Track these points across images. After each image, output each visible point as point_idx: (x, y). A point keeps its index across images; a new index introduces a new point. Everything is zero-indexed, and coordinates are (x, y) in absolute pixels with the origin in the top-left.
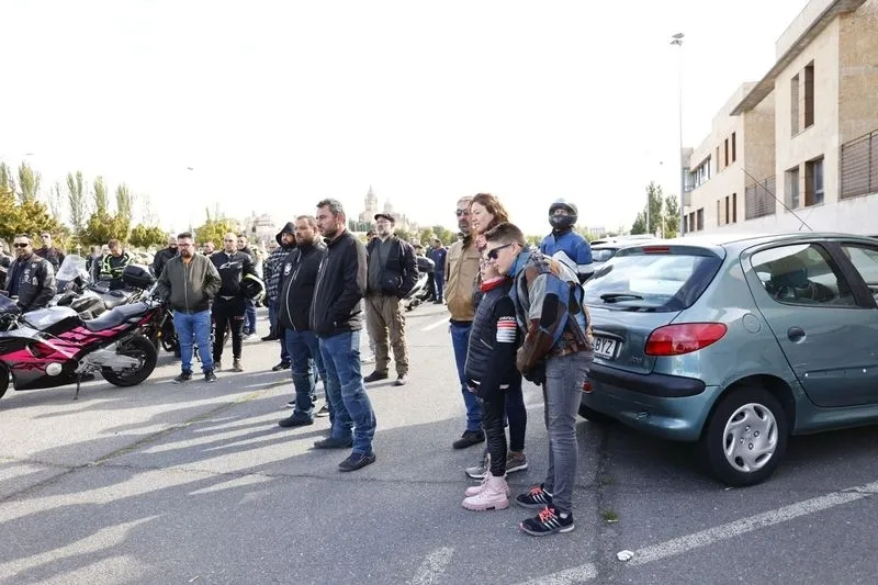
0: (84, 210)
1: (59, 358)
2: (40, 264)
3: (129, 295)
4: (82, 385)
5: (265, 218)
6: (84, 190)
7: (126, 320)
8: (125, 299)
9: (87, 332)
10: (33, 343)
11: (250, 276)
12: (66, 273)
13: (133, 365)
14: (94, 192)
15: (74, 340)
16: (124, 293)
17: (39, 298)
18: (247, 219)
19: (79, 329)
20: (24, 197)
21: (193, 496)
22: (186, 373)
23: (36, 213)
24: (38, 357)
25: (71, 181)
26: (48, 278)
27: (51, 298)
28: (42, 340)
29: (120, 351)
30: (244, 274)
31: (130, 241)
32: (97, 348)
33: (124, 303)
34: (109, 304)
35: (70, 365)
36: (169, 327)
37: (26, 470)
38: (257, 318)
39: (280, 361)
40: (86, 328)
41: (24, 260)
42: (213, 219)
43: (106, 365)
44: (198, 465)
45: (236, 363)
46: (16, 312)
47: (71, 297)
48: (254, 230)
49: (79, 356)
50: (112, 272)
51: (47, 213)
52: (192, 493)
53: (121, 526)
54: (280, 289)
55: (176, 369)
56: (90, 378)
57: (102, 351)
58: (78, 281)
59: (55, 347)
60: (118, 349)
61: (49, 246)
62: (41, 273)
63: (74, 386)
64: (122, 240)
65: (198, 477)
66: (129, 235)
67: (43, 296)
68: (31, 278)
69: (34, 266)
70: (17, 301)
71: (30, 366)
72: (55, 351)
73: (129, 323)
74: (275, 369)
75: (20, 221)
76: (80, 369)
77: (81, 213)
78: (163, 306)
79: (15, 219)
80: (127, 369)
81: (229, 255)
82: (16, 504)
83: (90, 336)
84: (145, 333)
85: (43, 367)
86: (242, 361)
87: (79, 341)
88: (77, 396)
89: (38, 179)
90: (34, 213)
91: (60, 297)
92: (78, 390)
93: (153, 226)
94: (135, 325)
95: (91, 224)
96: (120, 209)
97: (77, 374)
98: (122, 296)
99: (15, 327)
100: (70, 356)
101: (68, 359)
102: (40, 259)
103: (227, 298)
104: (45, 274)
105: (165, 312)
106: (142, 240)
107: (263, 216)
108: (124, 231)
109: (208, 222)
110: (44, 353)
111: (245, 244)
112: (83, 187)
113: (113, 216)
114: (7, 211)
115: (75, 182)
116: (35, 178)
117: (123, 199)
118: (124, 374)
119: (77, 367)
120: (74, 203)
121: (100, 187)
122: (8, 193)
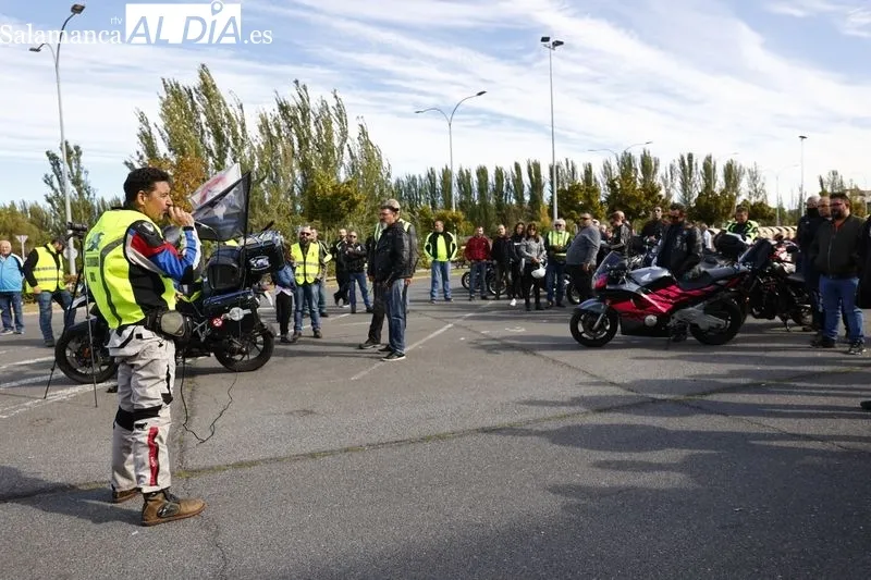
0: (694, 189)
1: (655, 312)
6: (694, 171)
7: (714, 282)
9: (679, 290)
10: (636, 296)
13: (719, 325)
14: (703, 171)
15: (668, 297)
19: (673, 287)
20: (644, 181)
21: (754, 445)
24: (640, 309)
25: (683, 163)
28: (642, 294)
29: (707, 311)
32: (687, 306)
35: (663, 318)
37: (622, 392)
40: (677, 287)
43: (694, 322)
44: (766, 421)
46: (625, 269)
49: (671, 312)
51: (661, 193)
52: (754, 442)
53: (685, 451)
57: (690, 309)
59: (653, 302)
60: (705, 309)
65: (763, 430)
68: (682, 244)
71: (633, 315)
72: (651, 304)
73: (717, 285)
75: (639, 201)
76: (672, 323)
77: (690, 193)
78: (754, 273)
79: (637, 200)
80: (713, 328)
82: (611, 415)
83: (681, 295)
84: (733, 297)
85: (643, 317)
87: (672, 298)
89: (656, 165)
90: (651, 192)
92: (669, 341)
93: (759, 201)
94: (721, 288)
95: (698, 201)
96: (727, 186)
97: (668, 329)
99: (624, 282)
100: (664, 310)
101: (663, 314)
108: (728, 207)
110: (644, 306)
112: (694, 167)
113: (718, 193)
114: (630, 193)
115: (687, 163)
116: (653, 164)
117: (730, 176)
118: (710, 333)
119: (668, 321)
120: (685, 185)
121: (709, 166)
122: (631, 179)
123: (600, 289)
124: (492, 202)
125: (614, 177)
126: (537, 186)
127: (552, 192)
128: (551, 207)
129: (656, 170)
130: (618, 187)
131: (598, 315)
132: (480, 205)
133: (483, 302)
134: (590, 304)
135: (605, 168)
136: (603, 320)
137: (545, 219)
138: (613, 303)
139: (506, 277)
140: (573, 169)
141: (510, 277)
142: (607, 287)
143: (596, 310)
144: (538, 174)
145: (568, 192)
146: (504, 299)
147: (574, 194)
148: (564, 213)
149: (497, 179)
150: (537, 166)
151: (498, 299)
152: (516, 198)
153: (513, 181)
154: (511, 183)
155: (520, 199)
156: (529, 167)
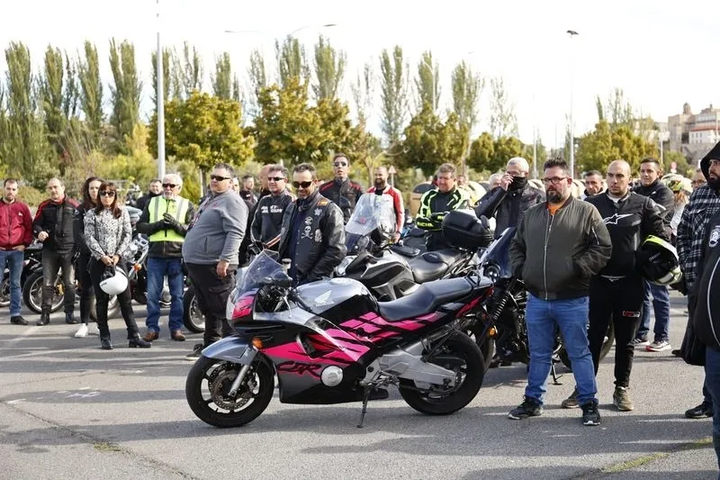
0: (404, 109)
1: (340, 360)
2: (325, 209)
3: (450, 261)
4: (371, 405)
5: (706, 117)
6: (404, 76)
7: (438, 306)
8: (444, 267)
9: (380, 321)
10: (306, 333)
11: (655, 239)
12: (360, 222)
13: (447, 381)
14: (418, 79)
15: (361, 332)
16: (443, 257)
17: (322, 262)
18: (673, 121)
19: (370, 316)
20: (322, 92)
22: (531, 404)
23: (332, 120)
24: (313, 356)
25: (386, 62)
26: (335, 232)
27: (338, 263)
28: (318, 329)
29: (428, 356)
30: (643, 236)
31: (468, 162)
32: (394, 348)
33: (440, 276)
34: (420, 273)
35: (354, 371)
36: (508, 321)
38: (672, 311)
39: (700, 399)
40: (379, 314)
41: (306, 203)
42: (609, 119)
43: (406, 376)
45: (618, 395)
46: (287, 284)
47: (366, 261)
48: (685, 138)
49: (368, 358)
50: (434, 218)
51: (349, 117)
54: (700, 270)
55: (513, 395)
56: (381, 394)
57: (400, 353)
58: (376, 235)
59: (336, 343)
60: (424, 353)
61: (345, 176)
62: (326, 224)
63: (359, 405)
64: (455, 161)
66: (467, 153)
67: (328, 259)
68: (313, 231)
69: (318, 212)
70: (289, 266)
71: (301, 368)
72: (333, 347)
73: (444, 310)
74: (690, 414)
75: (312, 131)
76: (369, 378)
77: (398, 115)
78: (501, 284)
79: (307, 129)
80: (436, 386)
81: (616, 201)
83: (384, 328)
84: (469, 328)
85: (318, 372)
86: (630, 395)
87: (368, 335)
88: (362, 422)
89: (341, 62)
90: (332, 116)
91: (349, 260)
92: (364, 411)
93: (507, 134)
94: (451, 315)
95: (410, 131)
96: (457, 107)
97: (363, 388)
98: (440, 262)
99: (284, 308)
100: (355, 357)
101: (353, 363)
102: (326, 202)
103: (612, 279)
104: (332, 225)
105: (503, 295)
106: (488, 158)
107: (705, 111)
108: (459, 145)
109: (600, 127)
110: (321, 350)
111: (654, 176)
112: (404, 71)
113: (443, 120)
114: (296, 116)
115: (393, 64)
116: (337, 62)
117: (461, 89)
118: (432, 395)
119: (363, 377)
120: (389, 99)
121: (428, 71)
122: (298, 90)
123: (243, 320)
124: (39, 114)
125: (269, 83)
126: (126, 90)
127: (156, 102)
128: (154, 134)
129: (341, 71)
130: (277, 103)
131: (238, 367)
132: (13, 118)
133: (16, 329)
134: (224, 347)
135: (253, 64)
136: (248, 377)
137: (142, 153)
138: (265, 345)
139: (64, 278)
140: (195, 61)
141: (72, 279)
142: (256, 317)
143: (234, 359)
144: (129, 69)
145: (185, 108)
146: (57, 322)
147: (196, 113)
148: (178, 148)
149: (49, 70)
150: (128, 51)
151: (47, 322)
152: (88, 110)
153: (81, 76)
154: (77, 81)
155: (94, 113)
156: (113, 52)
